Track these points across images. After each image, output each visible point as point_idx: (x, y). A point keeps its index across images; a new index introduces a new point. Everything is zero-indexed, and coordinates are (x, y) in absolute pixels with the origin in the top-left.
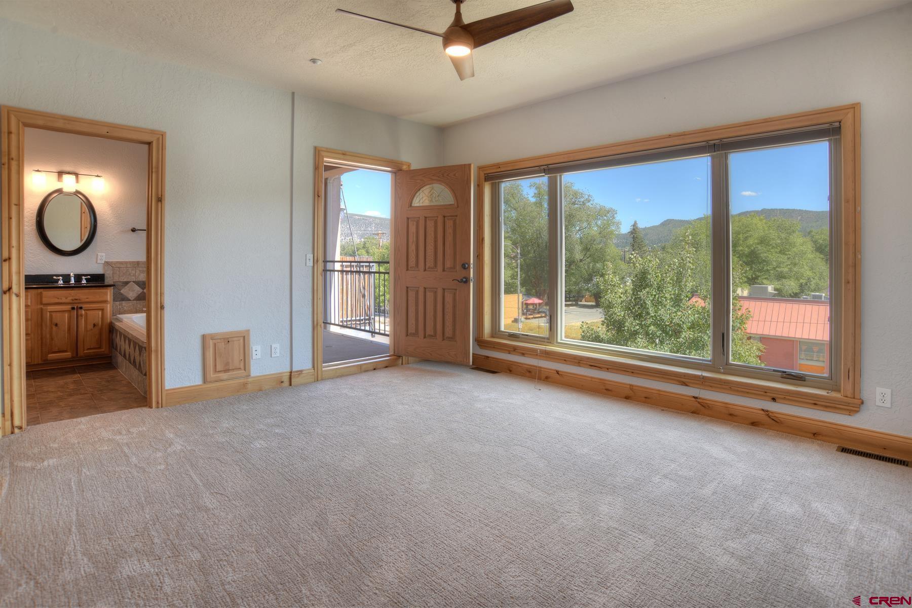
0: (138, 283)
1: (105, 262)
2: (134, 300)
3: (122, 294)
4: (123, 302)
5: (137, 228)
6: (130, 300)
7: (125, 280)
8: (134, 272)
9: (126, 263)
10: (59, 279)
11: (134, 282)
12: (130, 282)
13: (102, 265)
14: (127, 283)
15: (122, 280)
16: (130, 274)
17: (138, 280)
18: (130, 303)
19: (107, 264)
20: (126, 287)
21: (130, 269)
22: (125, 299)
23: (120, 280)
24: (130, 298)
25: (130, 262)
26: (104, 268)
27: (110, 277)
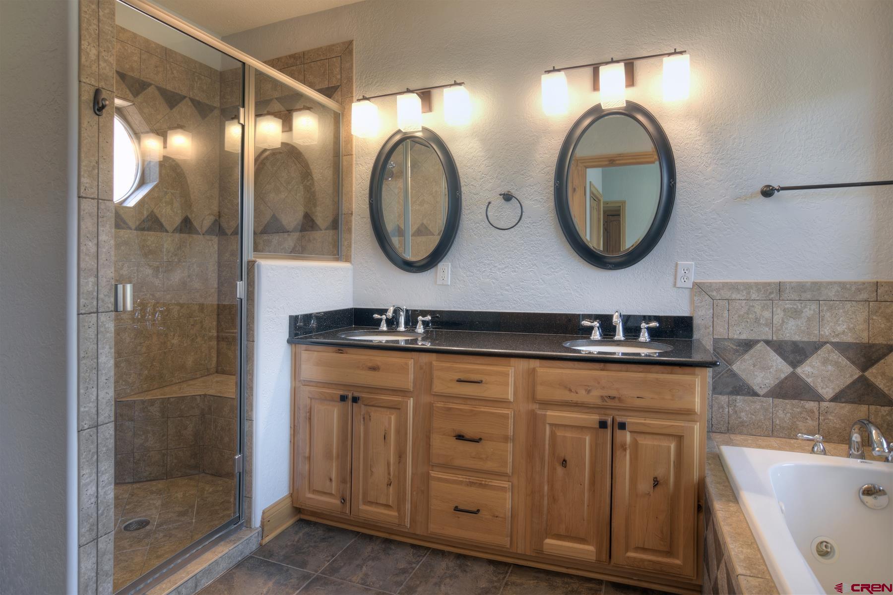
0: (779, 347)
1: (695, 284)
2: (765, 396)
3: (734, 375)
4: (739, 397)
5: (775, 185)
6: (755, 394)
7: (744, 337)
8: (767, 314)
9: (748, 286)
10: (592, 328)
11: (767, 342)
12: (757, 342)
13: (687, 292)
14: (747, 345)
15: (736, 337)
16: (757, 320)
17: (781, 337)
18: (757, 404)
19: (699, 288)
20: (746, 357)
21: (758, 309)
22: (742, 389)
23: (731, 336)
24: (756, 388)
25: (757, 284)
26: (692, 302)
27: (706, 328)
